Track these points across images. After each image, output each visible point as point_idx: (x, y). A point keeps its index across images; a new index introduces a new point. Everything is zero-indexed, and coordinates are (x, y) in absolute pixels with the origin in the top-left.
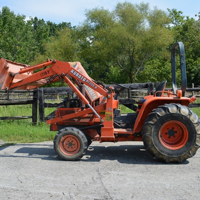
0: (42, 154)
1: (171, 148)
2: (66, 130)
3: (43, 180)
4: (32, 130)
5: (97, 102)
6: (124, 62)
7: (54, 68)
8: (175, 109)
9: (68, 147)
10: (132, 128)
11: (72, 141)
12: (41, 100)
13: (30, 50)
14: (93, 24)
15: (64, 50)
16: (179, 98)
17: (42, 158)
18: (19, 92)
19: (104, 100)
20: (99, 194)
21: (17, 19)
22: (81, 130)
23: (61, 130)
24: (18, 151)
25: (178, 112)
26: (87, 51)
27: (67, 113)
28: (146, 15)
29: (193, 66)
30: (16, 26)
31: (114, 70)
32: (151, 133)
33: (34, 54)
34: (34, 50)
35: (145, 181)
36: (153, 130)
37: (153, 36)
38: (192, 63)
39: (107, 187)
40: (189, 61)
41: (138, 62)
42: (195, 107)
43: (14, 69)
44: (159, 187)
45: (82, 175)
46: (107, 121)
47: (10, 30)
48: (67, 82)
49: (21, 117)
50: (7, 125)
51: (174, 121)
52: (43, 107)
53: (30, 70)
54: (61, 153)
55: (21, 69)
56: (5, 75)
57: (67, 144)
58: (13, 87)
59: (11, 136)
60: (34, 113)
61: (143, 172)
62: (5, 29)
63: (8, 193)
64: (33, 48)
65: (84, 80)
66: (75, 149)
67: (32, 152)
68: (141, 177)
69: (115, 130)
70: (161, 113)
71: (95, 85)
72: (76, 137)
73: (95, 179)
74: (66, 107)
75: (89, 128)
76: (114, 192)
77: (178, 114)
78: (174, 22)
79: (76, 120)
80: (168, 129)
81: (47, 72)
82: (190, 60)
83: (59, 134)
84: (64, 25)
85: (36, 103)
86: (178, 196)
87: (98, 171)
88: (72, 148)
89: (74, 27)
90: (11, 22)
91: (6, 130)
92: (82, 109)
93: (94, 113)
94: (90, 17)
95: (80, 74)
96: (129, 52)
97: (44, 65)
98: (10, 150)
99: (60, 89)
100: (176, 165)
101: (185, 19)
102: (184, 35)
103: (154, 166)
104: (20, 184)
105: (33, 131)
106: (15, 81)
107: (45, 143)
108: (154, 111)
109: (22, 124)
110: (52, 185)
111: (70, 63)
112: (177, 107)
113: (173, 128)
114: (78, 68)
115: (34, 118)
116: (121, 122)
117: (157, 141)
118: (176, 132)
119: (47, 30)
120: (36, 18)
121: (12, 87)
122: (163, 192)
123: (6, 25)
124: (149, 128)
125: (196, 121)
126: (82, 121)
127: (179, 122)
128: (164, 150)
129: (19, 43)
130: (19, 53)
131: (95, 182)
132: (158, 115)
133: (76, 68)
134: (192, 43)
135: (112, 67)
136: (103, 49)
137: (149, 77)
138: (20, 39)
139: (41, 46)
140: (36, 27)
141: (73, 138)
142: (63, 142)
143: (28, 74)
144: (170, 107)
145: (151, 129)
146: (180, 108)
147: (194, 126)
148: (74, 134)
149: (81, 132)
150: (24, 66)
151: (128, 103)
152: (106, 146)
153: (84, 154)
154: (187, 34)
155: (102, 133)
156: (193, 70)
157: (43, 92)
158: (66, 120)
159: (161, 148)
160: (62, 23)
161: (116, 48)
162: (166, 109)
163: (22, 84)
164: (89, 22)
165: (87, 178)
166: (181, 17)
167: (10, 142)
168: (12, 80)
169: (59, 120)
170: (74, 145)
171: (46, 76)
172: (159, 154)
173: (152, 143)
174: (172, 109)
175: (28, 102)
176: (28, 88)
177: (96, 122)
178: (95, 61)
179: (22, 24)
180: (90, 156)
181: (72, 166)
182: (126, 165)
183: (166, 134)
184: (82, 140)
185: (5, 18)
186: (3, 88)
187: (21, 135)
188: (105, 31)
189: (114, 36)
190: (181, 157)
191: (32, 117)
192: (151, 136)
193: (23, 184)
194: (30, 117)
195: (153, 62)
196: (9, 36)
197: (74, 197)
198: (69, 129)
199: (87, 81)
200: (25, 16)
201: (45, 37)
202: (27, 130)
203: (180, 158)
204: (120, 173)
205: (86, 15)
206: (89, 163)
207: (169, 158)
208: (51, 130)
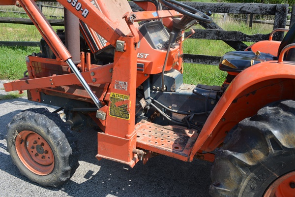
2: (23, 118)
9: (37, 155)
11: (43, 145)
32: (237, 190)
46: (114, 117)
57: (32, 148)
66: (48, 161)
79: (67, 89)
108: (265, 118)
124: (233, 174)
132: (275, 140)
142: (25, 141)
145: (240, 180)
151: (233, 39)
170: (47, 152)
198: (29, 118)
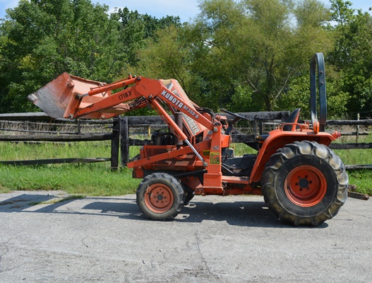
0: (120, 212)
1: (302, 205)
2: (154, 176)
3: (118, 244)
4: (109, 177)
5: (200, 138)
6: (258, 79)
7: (139, 88)
8: (308, 149)
9: (157, 202)
10: (249, 175)
11: (163, 193)
12: (124, 135)
13: (115, 59)
14: (211, 20)
15: (166, 59)
16: (316, 133)
17: (120, 217)
18: (95, 123)
19: (208, 135)
20: (192, 263)
21: (95, 11)
22: (175, 177)
23: (147, 177)
24: (87, 207)
25: (313, 154)
26: (201, 62)
27: (157, 152)
28: (291, 8)
29: (364, 88)
30: (94, 21)
31: (243, 92)
32: (274, 182)
33: (120, 66)
34: (121, 59)
35: (259, 249)
36: (276, 178)
37: (302, 40)
38: (362, 82)
39: (205, 255)
40: (357, 80)
41: (279, 80)
42: (351, 148)
43: (81, 88)
44: (277, 256)
45: (173, 239)
46: (212, 164)
47: (85, 27)
48: (156, 107)
49: (95, 159)
50: (74, 171)
51: (306, 166)
52: (128, 145)
53: (106, 90)
54: (146, 208)
55: (91, 89)
56: (68, 97)
57: (155, 197)
58: (80, 114)
59: (79, 185)
60: (114, 154)
61: (259, 237)
62: (77, 26)
63: (68, 259)
64: (120, 55)
65: (180, 106)
66: (166, 204)
67: (106, 208)
68: (255, 243)
69: (224, 178)
70: (288, 154)
71: (196, 114)
72: (168, 187)
73: (190, 244)
74: (155, 143)
75: (188, 175)
76: (213, 261)
77: (313, 156)
78: (339, 18)
79: (170, 163)
80: (299, 177)
81: (128, 94)
82: (359, 77)
83: (143, 182)
84: (169, 21)
85: (117, 139)
86: (300, 268)
87: (196, 234)
88: (162, 202)
89: (185, 24)
90: (86, 16)
91: (72, 177)
92: (178, 147)
93: (194, 154)
94: (206, 9)
95: (175, 97)
96: (266, 64)
97: (124, 84)
98: (76, 205)
99: (153, 119)
100: (309, 229)
101: (356, 13)
102: (351, 39)
103: (277, 230)
104: (86, 249)
105: (111, 179)
106: (83, 105)
107: (128, 196)
108: (279, 151)
109: (96, 169)
110: (129, 251)
111: (162, 80)
112: (312, 146)
113: (306, 177)
114: (173, 89)
115: (114, 160)
116: (233, 166)
117: (282, 195)
118: (311, 182)
119: (141, 28)
120: (126, 9)
121: (78, 113)
122: (282, 263)
123: (79, 20)
124: (271, 176)
125: (338, 167)
126: (177, 164)
127: (314, 168)
128: (291, 207)
129: (98, 47)
130: (98, 63)
131: (189, 248)
132: (284, 157)
133: (169, 89)
134: (363, 52)
135: (240, 86)
136: (225, 59)
137: (297, 103)
138: (101, 41)
139: (131, 52)
140: (126, 23)
141: (164, 187)
142: (149, 194)
143: (104, 95)
144: (301, 145)
145: (274, 177)
146: (315, 147)
147: (335, 174)
148: (166, 182)
149: (174, 180)
150: (98, 84)
151: (252, 141)
152: (215, 202)
153: (179, 211)
154: (356, 38)
155: (204, 182)
156: (364, 93)
157: (127, 124)
158: (156, 163)
159: (288, 204)
160: (166, 17)
161: (245, 58)
162: (295, 149)
163: (92, 110)
164: (205, 18)
165: (179, 244)
166: (350, 11)
167: (77, 195)
168: (79, 103)
169: (145, 162)
170: (165, 198)
171: (126, 99)
172: (285, 212)
173: (275, 197)
174: (305, 149)
175: (105, 138)
176: (103, 116)
177: (198, 167)
178: (215, 78)
179: (103, 19)
180: (188, 215)
181: (160, 228)
182: (237, 227)
183: (297, 184)
184: (176, 190)
185: (78, 10)
186: (65, 115)
187: (94, 185)
188: (229, 32)
189: (241, 40)
190: (316, 218)
191: (110, 159)
192: (273, 186)
193: (88, 249)
194: (107, 160)
195: (303, 79)
196: (84, 37)
197: (157, 267)
198: (158, 176)
199: (185, 107)
200: (108, 7)
201: (137, 39)
202: (102, 178)
203: (314, 219)
204: (227, 238)
205: (201, 7)
206: (185, 224)
207: (299, 219)
208: (133, 177)
